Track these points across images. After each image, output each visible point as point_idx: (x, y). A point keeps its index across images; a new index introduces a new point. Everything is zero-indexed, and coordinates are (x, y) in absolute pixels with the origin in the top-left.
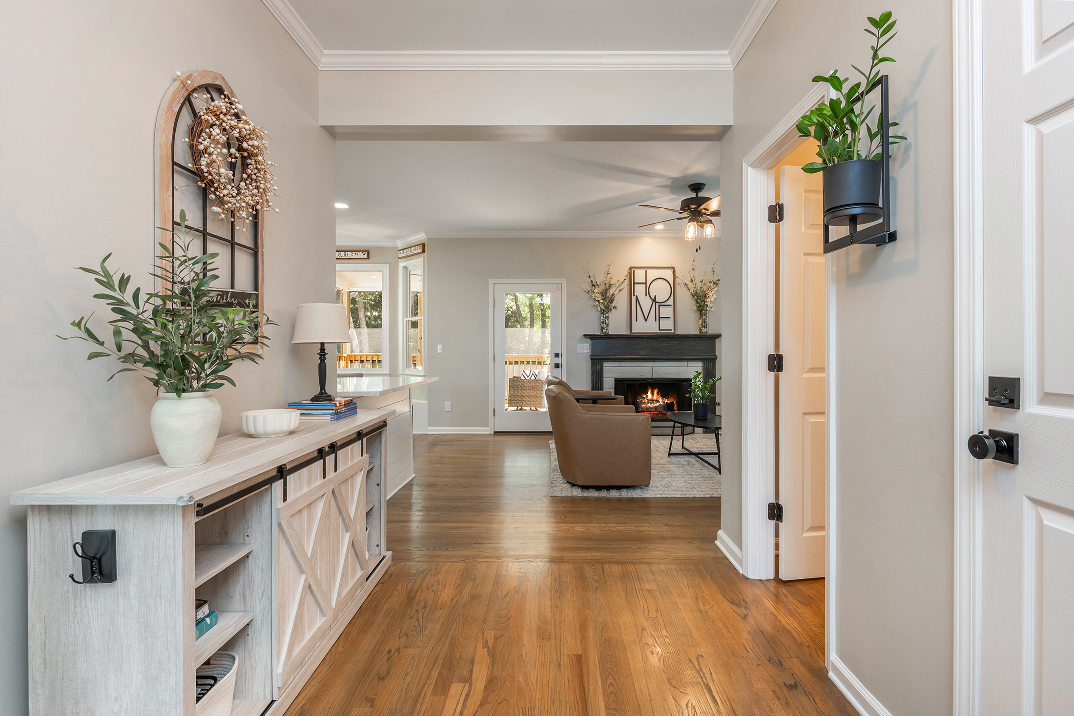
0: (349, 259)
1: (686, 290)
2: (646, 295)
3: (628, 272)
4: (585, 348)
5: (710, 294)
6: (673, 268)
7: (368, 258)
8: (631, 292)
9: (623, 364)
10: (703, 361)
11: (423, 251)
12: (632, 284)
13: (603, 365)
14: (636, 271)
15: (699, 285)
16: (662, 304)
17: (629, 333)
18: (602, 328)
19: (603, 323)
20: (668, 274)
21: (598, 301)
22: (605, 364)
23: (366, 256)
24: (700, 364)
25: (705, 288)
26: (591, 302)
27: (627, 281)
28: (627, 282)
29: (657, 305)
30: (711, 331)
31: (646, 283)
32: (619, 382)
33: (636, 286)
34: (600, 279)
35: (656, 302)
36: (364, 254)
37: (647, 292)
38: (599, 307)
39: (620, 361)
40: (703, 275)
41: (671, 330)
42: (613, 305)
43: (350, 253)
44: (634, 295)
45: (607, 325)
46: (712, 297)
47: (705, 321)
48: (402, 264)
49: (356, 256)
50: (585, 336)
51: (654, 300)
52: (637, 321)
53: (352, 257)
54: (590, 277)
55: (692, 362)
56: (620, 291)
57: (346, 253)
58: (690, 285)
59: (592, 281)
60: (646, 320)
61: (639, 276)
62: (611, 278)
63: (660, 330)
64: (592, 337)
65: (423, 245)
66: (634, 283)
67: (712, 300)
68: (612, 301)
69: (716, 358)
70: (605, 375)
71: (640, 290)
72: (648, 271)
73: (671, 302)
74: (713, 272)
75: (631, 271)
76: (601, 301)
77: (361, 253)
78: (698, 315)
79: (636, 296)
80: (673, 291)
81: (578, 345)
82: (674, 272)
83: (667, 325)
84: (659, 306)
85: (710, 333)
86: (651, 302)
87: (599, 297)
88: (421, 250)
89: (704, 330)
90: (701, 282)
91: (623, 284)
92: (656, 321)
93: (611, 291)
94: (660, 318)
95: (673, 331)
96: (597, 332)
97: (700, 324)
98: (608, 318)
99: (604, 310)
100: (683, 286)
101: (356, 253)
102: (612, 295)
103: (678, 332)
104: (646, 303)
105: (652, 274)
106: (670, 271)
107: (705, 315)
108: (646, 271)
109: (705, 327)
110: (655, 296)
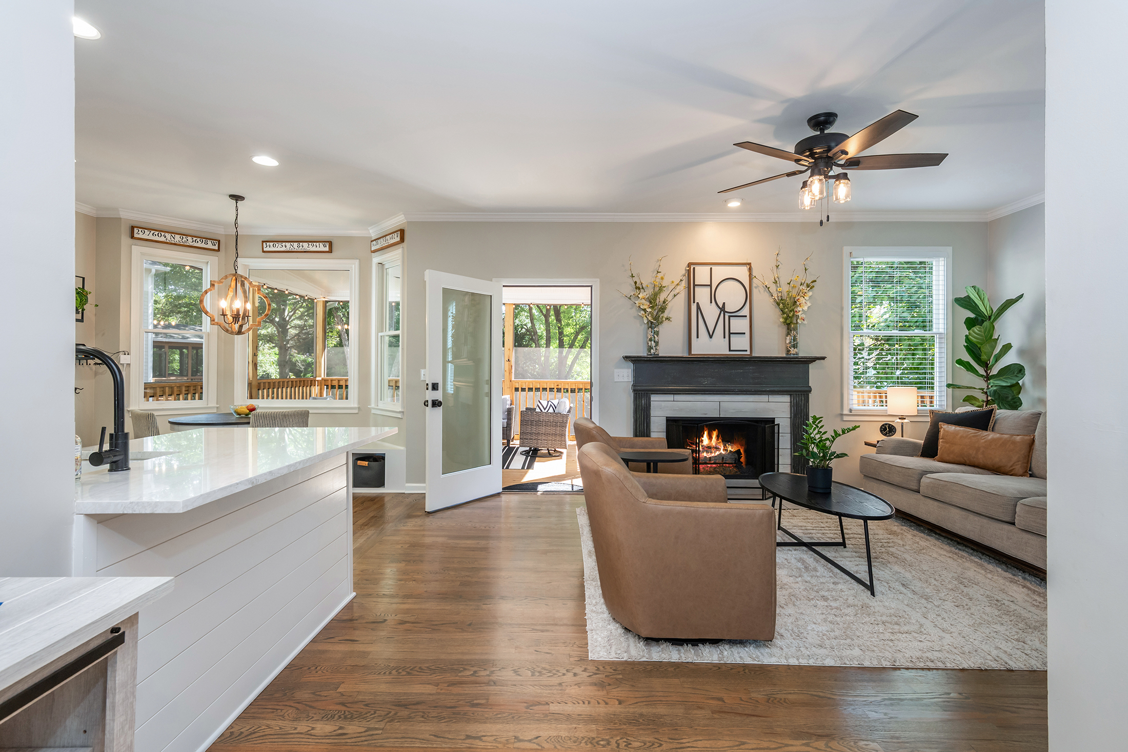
0: (305, 252)
1: (767, 295)
2: (711, 302)
3: (686, 270)
4: (625, 375)
5: (802, 300)
6: (749, 264)
7: (330, 251)
8: (690, 297)
9: (678, 397)
10: (791, 395)
11: (402, 240)
12: (691, 286)
13: (650, 399)
14: (698, 268)
15: (785, 288)
16: (734, 315)
17: (686, 355)
18: (650, 348)
19: (651, 340)
20: (742, 273)
21: (645, 310)
22: (654, 398)
23: (327, 249)
24: (787, 398)
25: (794, 293)
26: (634, 312)
27: (683, 282)
28: (684, 284)
29: (727, 315)
30: (803, 351)
31: (710, 286)
32: (672, 423)
33: (697, 289)
34: (646, 280)
35: (725, 312)
36: (325, 246)
37: (713, 298)
38: (645, 318)
39: (674, 394)
40: (790, 274)
41: (746, 351)
42: (665, 315)
43: (305, 245)
44: (694, 302)
45: (657, 343)
46: (804, 305)
47: (795, 339)
48: (376, 259)
49: (314, 249)
50: (626, 358)
51: (722, 309)
52: (698, 337)
53: (308, 249)
54: (632, 276)
55: (775, 396)
56: (675, 296)
57: (301, 244)
58: (773, 288)
59: (636, 283)
60: (711, 337)
61: (702, 275)
62: (662, 278)
63: (730, 351)
64: (635, 360)
65: (402, 232)
66: (695, 285)
67: (806, 308)
68: (663, 309)
69: (810, 391)
70: (653, 413)
71: (702, 295)
72: (714, 268)
73: (745, 311)
74: (806, 270)
75: (691, 269)
76: (649, 310)
77: (321, 244)
78: (784, 330)
79: (698, 303)
80: (749, 297)
81: (616, 370)
82: (750, 270)
83: (741, 344)
84: (729, 317)
85: (801, 355)
86: (718, 311)
87: (646, 305)
88: (398, 239)
89: (793, 351)
90: (789, 284)
91: (679, 287)
92: (724, 338)
93: (662, 297)
94: (730, 333)
95: (748, 353)
96: (643, 353)
97: (788, 342)
98: (657, 333)
99: (652, 323)
100: (762, 290)
101: (314, 244)
102: (664, 302)
103: (755, 354)
104: (711, 313)
105: (720, 273)
106: (745, 269)
107: (795, 329)
108: (711, 268)
109: (795, 346)
110: (724, 303)
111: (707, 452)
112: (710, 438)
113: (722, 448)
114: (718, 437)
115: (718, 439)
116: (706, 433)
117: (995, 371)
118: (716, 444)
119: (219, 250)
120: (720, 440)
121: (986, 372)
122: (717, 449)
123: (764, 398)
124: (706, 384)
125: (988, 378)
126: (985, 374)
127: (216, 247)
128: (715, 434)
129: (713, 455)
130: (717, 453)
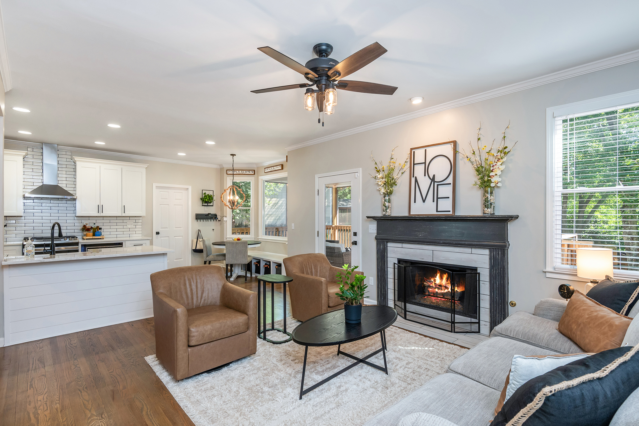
1: (470, 164)
2: (425, 175)
3: (409, 154)
5: (497, 166)
6: (454, 142)
8: (411, 174)
10: (489, 249)
12: (412, 165)
13: (386, 245)
14: (416, 151)
15: (485, 157)
16: (442, 183)
17: (407, 214)
19: (384, 205)
20: (448, 150)
22: (389, 244)
24: (487, 252)
27: (408, 163)
29: (436, 184)
30: (500, 212)
31: (425, 163)
33: (416, 167)
34: (384, 165)
35: (435, 182)
36: (280, 167)
37: (426, 172)
38: (382, 191)
39: (402, 243)
40: (491, 144)
41: (450, 211)
42: (396, 187)
44: (413, 177)
45: (389, 207)
46: (498, 170)
47: (489, 200)
49: (277, 169)
51: (433, 180)
52: (415, 202)
54: (376, 164)
55: (476, 249)
56: (402, 174)
57: (274, 167)
58: (474, 158)
59: (377, 168)
60: (424, 201)
61: (419, 156)
62: (395, 163)
63: (437, 211)
64: (377, 219)
65: (287, 157)
66: (414, 164)
67: (499, 172)
68: (393, 184)
71: (419, 170)
72: (428, 149)
73: (450, 180)
74: (504, 138)
75: (412, 152)
76: (384, 185)
79: (416, 177)
80: (454, 167)
81: (370, 226)
82: (454, 146)
83: (446, 206)
84: (438, 185)
85: (497, 214)
86: (430, 181)
87: (382, 182)
89: (489, 211)
90: (488, 152)
91: (404, 168)
92: (434, 201)
93: (394, 175)
94: (438, 198)
95: (451, 213)
96: (380, 214)
97: (484, 203)
98: (389, 201)
99: (386, 194)
100: (465, 161)
101: (277, 166)
102: (395, 179)
103: (457, 214)
104: (424, 183)
105: (432, 152)
106: (450, 146)
107: (490, 192)
108: (426, 150)
109: (491, 207)
110: (434, 176)
111: (439, 289)
112: (441, 278)
113: (450, 288)
114: (447, 279)
115: (447, 281)
116: (438, 275)
118: (446, 284)
119: (254, 174)
120: (449, 282)
122: (446, 288)
123: (468, 250)
124: (420, 237)
127: (253, 173)
128: (445, 276)
129: (443, 291)
130: (446, 291)
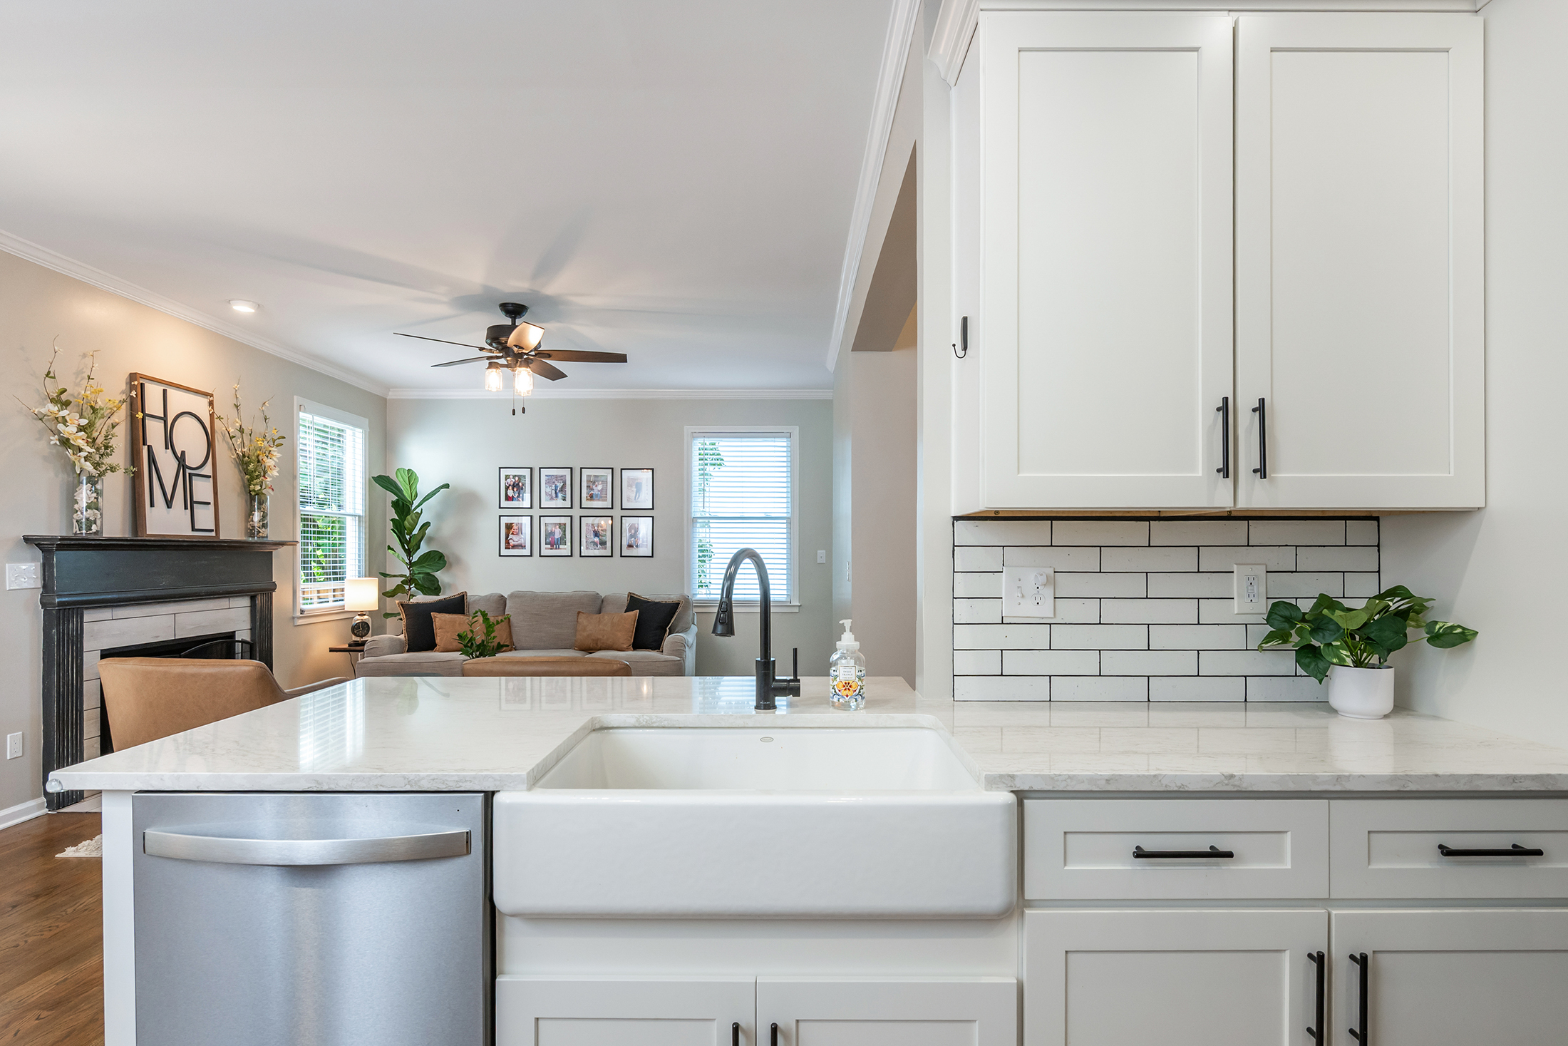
2: (167, 448)
3: (129, 385)
4: (24, 575)
5: (269, 462)
6: (210, 396)
8: (138, 434)
10: (251, 597)
12: (138, 415)
13: (82, 618)
14: (149, 387)
16: (195, 472)
17: (133, 536)
20: (202, 408)
21: (76, 447)
22: (88, 616)
24: (247, 602)
25: (258, 450)
27: (125, 405)
28: (126, 409)
29: (188, 471)
31: (165, 419)
33: (146, 422)
35: (185, 466)
37: (169, 442)
41: (212, 531)
44: (144, 444)
46: (272, 470)
50: (27, 540)
51: (181, 461)
52: (152, 505)
55: (235, 599)
56: (114, 427)
60: (169, 505)
61: (153, 399)
62: (95, 391)
63: (193, 529)
64: (46, 547)
66: (143, 414)
69: (274, 588)
70: (86, 646)
71: (155, 432)
72: (169, 390)
73: (207, 470)
74: (266, 419)
75: (136, 383)
76: (86, 447)
79: (149, 447)
80: (211, 447)
81: (9, 567)
82: (211, 403)
83: (205, 518)
84: (190, 475)
85: (268, 538)
86: (176, 463)
87: (78, 438)
89: (263, 532)
90: (251, 435)
92: (186, 508)
94: (192, 502)
95: (213, 534)
96: (54, 528)
99: (90, 473)
103: (222, 537)
104: (167, 465)
105: (179, 402)
106: (205, 401)
108: (165, 391)
109: (265, 526)
110: (183, 453)
117: (415, 558)
121: (409, 560)
123: (224, 603)
124: (164, 586)
125: (411, 564)
126: (408, 561)
